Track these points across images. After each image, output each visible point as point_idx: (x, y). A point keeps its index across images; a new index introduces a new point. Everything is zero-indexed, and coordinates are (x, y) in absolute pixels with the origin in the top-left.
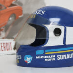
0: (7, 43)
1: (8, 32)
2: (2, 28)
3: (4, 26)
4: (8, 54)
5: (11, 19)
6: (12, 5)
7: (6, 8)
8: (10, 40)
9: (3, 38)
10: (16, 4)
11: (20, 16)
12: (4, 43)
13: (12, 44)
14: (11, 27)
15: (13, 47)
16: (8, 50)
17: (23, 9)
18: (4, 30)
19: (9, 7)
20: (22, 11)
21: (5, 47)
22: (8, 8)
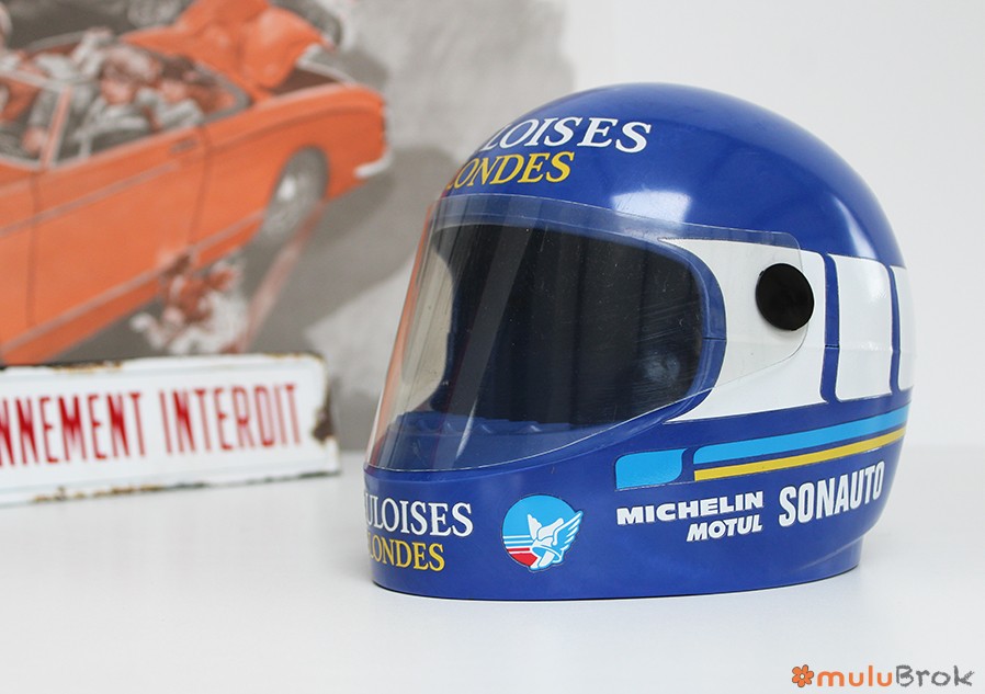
0: (259, 390)
1: (267, 299)
2: (220, 267)
3: (234, 251)
4: (251, 483)
5: (288, 189)
6: (299, 79)
7: (251, 102)
8: (289, 360)
9: (231, 350)
10: (333, 71)
11: (366, 171)
12: (236, 390)
13: (298, 394)
14: (289, 255)
15: (308, 421)
16: (267, 443)
17: (391, 114)
18: (232, 284)
19: (278, 90)
20: (382, 125)
21: (242, 422)
22: (268, 103)
